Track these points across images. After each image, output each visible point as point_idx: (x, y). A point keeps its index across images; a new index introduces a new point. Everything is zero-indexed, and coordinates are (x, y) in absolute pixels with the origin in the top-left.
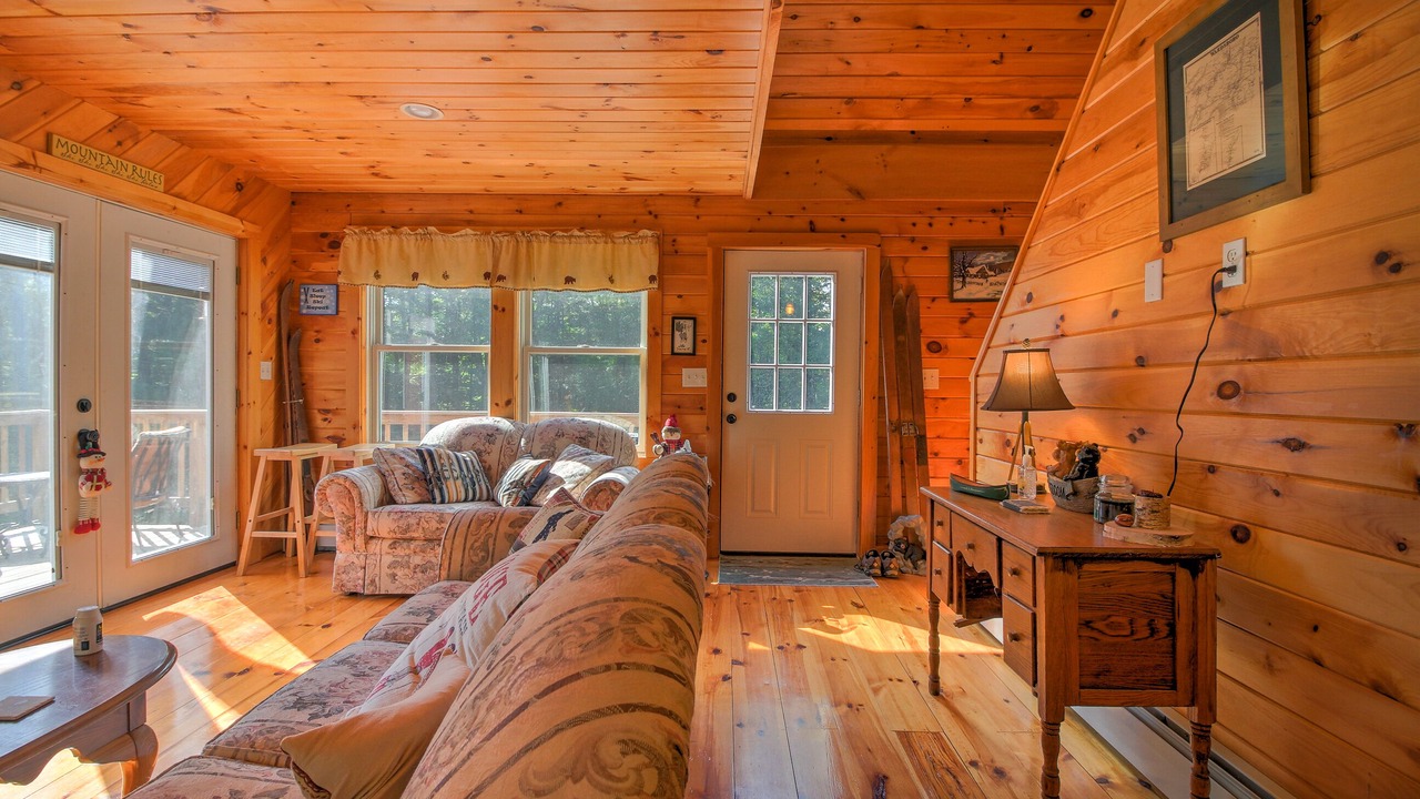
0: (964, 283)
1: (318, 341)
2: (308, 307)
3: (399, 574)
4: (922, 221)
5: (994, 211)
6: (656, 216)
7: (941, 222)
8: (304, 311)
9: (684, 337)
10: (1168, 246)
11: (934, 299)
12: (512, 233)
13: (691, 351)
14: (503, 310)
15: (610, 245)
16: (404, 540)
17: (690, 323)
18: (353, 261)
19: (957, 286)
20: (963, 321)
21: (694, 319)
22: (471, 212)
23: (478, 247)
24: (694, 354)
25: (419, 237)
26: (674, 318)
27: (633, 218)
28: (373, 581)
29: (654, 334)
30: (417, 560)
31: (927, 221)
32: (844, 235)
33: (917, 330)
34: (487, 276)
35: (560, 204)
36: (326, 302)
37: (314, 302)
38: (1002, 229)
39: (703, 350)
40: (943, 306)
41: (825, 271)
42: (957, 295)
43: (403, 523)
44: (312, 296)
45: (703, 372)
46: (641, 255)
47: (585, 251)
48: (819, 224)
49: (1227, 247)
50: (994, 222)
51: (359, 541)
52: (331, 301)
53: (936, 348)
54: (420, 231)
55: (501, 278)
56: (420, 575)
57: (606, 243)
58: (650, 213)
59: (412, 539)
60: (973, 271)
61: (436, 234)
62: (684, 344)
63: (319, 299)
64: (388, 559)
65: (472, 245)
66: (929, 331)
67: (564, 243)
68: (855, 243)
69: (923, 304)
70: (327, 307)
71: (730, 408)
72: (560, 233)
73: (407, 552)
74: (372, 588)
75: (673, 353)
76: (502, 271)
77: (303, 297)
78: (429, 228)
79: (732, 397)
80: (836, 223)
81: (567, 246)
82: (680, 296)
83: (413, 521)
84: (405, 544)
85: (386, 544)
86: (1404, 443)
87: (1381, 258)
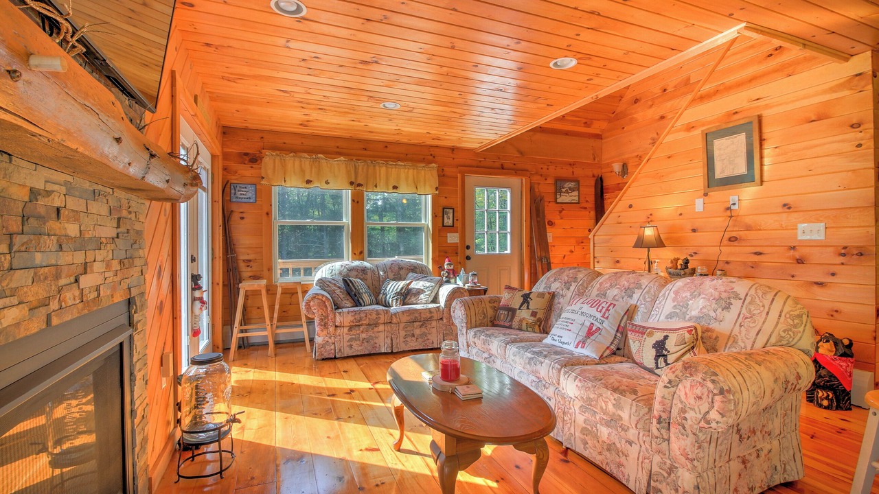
0: (560, 195)
1: (242, 218)
2: (237, 198)
3: (354, 344)
4: (545, 167)
5: (570, 165)
6: (434, 157)
7: (552, 168)
8: (234, 200)
9: (448, 218)
10: (706, 195)
11: (549, 202)
12: (365, 161)
13: (452, 225)
14: (358, 202)
15: (415, 171)
16: (356, 326)
17: (451, 211)
18: (270, 172)
19: (558, 196)
20: (560, 212)
21: (453, 209)
22: (338, 147)
23: (346, 167)
24: (453, 226)
25: (312, 160)
26: (444, 209)
27: (423, 157)
28: (340, 350)
29: (435, 216)
30: (364, 336)
31: (546, 167)
32: (516, 171)
33: (544, 216)
34: (352, 183)
35: (386, 147)
36: (249, 195)
37: (241, 194)
38: (573, 172)
39: (458, 224)
40: (552, 204)
41: (507, 188)
42: (559, 201)
43: (357, 317)
44: (239, 191)
45: (457, 235)
46: (429, 176)
47: (404, 174)
48: (505, 166)
49: (731, 198)
50: (570, 170)
51: (331, 329)
52: (253, 195)
53: (551, 224)
54: (314, 156)
55: (359, 185)
56: (366, 343)
57: (414, 169)
58: (431, 155)
59: (362, 325)
60: (564, 190)
61: (322, 159)
62: (448, 221)
63: (244, 193)
64: (347, 337)
65: (343, 166)
66: (548, 217)
67: (392, 168)
68: (519, 175)
69: (546, 204)
70: (250, 198)
71: (468, 252)
72: (391, 163)
73: (358, 332)
74: (340, 354)
75: (443, 226)
76: (359, 181)
77: (233, 191)
78: (319, 155)
79: (468, 247)
80: (512, 166)
81: (394, 170)
82: (446, 198)
83: (363, 315)
84: (357, 328)
85: (346, 330)
86: (792, 251)
87: (785, 205)
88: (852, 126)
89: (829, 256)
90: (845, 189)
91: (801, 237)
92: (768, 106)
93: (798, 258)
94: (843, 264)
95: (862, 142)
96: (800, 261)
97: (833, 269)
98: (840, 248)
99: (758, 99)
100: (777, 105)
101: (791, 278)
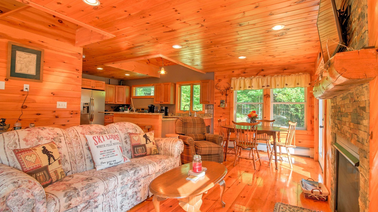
10: (7, 80)
49: (25, 85)
86: (54, 113)
87: (52, 93)
88: (76, 70)
89: (67, 114)
90: (73, 91)
91: (58, 107)
92: (47, 48)
93: (56, 115)
94: (71, 117)
95: (79, 76)
96: (57, 117)
97: (68, 119)
98: (71, 111)
99: (42, 42)
100: (50, 49)
101: (53, 124)
